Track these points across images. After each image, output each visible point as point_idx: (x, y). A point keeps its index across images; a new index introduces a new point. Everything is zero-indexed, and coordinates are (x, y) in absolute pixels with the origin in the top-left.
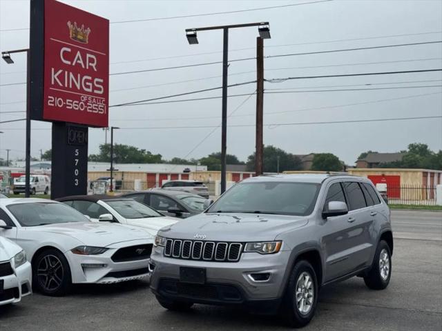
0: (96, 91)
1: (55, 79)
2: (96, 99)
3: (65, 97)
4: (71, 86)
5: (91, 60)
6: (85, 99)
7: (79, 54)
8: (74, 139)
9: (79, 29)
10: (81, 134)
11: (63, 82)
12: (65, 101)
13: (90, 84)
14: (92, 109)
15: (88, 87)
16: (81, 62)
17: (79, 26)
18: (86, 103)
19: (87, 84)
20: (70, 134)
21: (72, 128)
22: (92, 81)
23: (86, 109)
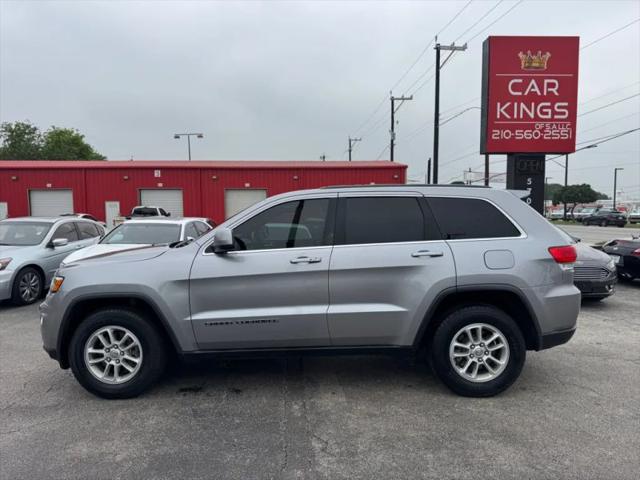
0: (556, 117)
1: (501, 113)
2: (557, 125)
3: (513, 128)
4: (521, 116)
5: (551, 85)
6: (541, 127)
7: (533, 82)
8: (525, 168)
9: (534, 57)
10: (535, 163)
11: (512, 114)
12: (513, 132)
13: (550, 111)
14: (551, 136)
15: (547, 113)
16: (536, 89)
17: (534, 53)
18: (542, 131)
19: (545, 110)
20: (518, 164)
21: (521, 157)
22: (552, 107)
23: (542, 137)
